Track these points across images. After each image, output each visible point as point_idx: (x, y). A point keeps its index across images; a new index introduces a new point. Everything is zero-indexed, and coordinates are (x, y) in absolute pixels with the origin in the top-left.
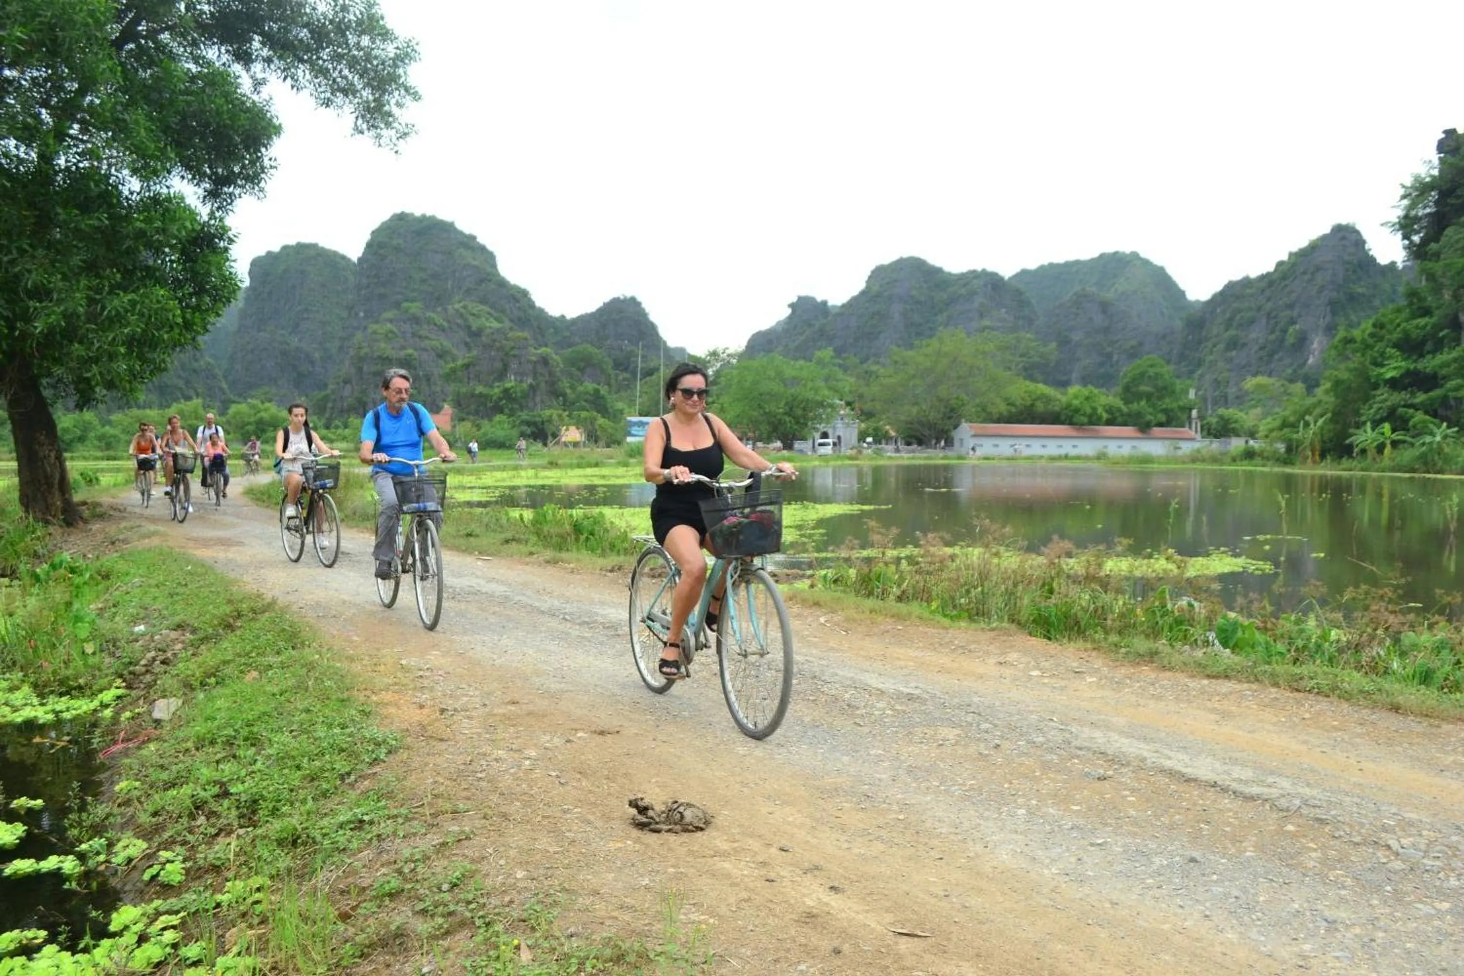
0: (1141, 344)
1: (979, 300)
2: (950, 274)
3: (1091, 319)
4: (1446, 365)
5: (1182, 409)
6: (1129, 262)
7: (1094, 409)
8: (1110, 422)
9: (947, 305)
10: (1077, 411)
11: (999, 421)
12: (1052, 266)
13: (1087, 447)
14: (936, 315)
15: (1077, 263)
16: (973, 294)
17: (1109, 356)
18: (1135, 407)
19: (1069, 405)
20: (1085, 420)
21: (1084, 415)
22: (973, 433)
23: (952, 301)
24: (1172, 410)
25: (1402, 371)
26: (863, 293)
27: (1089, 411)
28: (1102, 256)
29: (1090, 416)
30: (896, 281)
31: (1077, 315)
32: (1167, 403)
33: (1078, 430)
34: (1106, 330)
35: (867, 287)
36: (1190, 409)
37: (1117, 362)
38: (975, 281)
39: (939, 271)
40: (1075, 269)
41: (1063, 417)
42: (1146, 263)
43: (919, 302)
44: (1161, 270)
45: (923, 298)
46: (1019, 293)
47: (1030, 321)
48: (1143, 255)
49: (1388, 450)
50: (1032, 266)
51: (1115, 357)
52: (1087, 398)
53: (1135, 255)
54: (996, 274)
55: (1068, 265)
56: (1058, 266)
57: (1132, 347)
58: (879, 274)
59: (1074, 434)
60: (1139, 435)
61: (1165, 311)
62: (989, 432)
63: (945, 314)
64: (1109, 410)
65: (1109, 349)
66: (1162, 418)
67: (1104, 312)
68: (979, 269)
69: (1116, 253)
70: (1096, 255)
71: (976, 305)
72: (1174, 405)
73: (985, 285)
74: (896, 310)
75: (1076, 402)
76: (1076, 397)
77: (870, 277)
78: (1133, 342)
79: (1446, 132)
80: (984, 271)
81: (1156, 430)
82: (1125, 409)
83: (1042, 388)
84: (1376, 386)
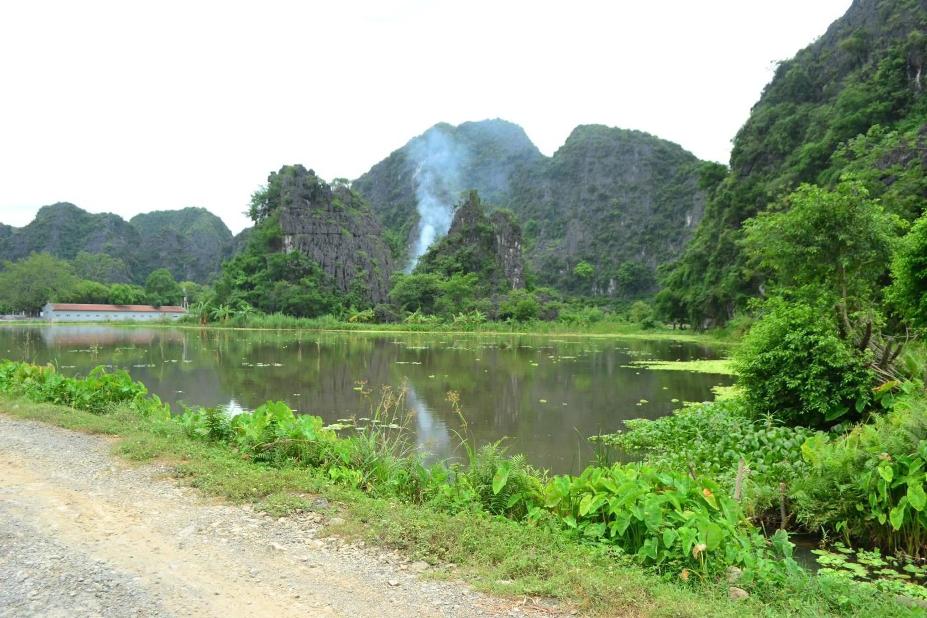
0: (198, 260)
1: (106, 231)
2: (90, 214)
3: (171, 245)
4: (255, 279)
5: (179, 297)
6: (200, 214)
7: (127, 296)
8: (135, 303)
9: (88, 232)
10: (117, 297)
11: (67, 302)
12: (157, 212)
13: (121, 316)
14: (80, 238)
15: (172, 212)
16: (103, 226)
17: (181, 265)
18: (151, 295)
19: (113, 294)
20: (122, 302)
21: (121, 299)
22: (53, 308)
23: (91, 230)
24: (172, 297)
25: (244, 281)
26: (33, 222)
27: (123, 297)
28: (186, 209)
29: (124, 300)
30: (55, 216)
31: (163, 242)
32: (171, 293)
33: (117, 307)
34: (180, 251)
35: (37, 219)
36: (183, 297)
37: (186, 269)
38: (105, 220)
39: (84, 212)
40: (170, 215)
41: (110, 300)
42: (210, 214)
43: (70, 230)
44: (219, 219)
45: (72, 228)
46: (132, 228)
47: (138, 244)
48: (209, 210)
49: (227, 317)
50: (146, 211)
51: (185, 266)
52: (123, 291)
53: (204, 210)
54: (118, 216)
55: (166, 212)
56: (162, 212)
57: (194, 261)
58: (44, 211)
59: (116, 309)
60: (154, 310)
61: (220, 241)
62: (62, 308)
63: (86, 237)
64: (137, 296)
65: (181, 262)
66: (167, 301)
67: (179, 241)
68: (108, 212)
69: (194, 208)
70: (182, 208)
71: (105, 233)
72: (174, 295)
73: (111, 222)
74: (55, 234)
75: (117, 292)
76: (117, 289)
77: (38, 213)
78: (195, 259)
79: (272, 173)
80: (111, 213)
81: (163, 308)
82: (146, 296)
83: (97, 284)
84: (233, 288)
